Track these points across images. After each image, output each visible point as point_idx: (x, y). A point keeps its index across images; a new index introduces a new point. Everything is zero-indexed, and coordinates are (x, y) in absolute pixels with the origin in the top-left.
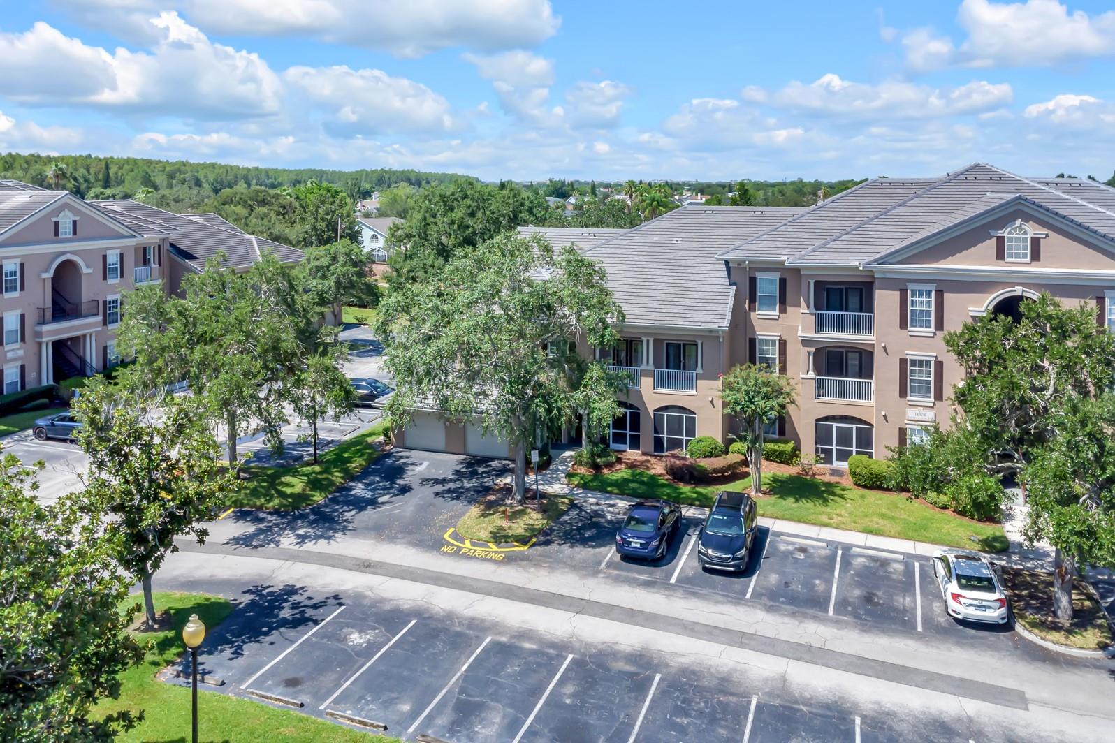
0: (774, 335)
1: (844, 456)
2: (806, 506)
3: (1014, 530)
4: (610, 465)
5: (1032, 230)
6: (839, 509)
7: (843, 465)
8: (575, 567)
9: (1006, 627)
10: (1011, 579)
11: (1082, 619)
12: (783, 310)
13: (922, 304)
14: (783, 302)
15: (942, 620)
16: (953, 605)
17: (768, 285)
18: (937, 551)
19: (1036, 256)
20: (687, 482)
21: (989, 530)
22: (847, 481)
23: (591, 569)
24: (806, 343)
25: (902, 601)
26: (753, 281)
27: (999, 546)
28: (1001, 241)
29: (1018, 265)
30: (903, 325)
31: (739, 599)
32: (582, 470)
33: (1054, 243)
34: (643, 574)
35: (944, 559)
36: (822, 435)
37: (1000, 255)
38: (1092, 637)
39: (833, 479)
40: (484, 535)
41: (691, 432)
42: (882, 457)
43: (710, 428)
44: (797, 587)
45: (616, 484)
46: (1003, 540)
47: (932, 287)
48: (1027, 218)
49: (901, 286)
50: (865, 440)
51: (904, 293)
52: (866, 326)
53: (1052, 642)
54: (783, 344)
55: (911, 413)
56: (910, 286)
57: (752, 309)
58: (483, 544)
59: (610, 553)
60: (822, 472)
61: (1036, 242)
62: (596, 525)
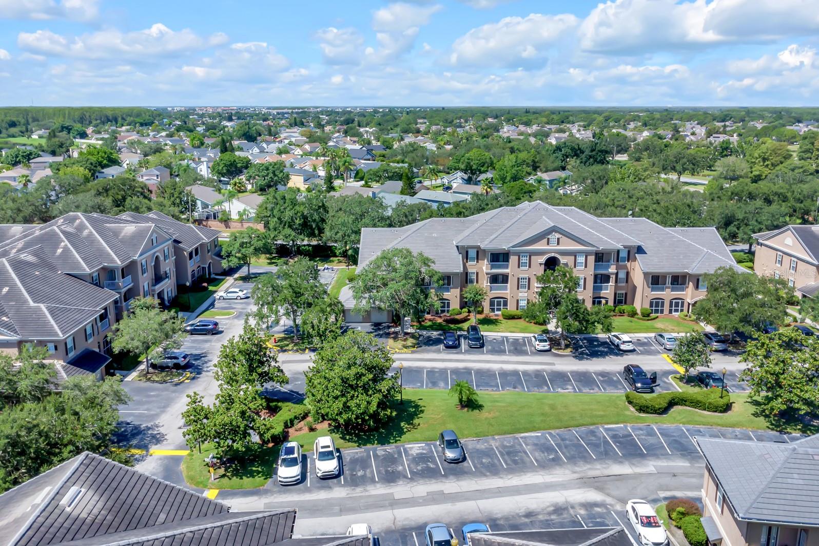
0: (474, 271)
1: (499, 310)
2: (491, 327)
3: (551, 327)
4: (423, 321)
5: (557, 235)
6: (500, 327)
7: (499, 313)
8: (434, 352)
9: (549, 350)
10: (551, 340)
11: (567, 346)
12: (477, 262)
13: (524, 260)
14: (478, 259)
15: (535, 351)
16: (537, 347)
17: (472, 253)
18: (532, 335)
19: (558, 244)
20: (452, 324)
21: (543, 327)
22: (501, 318)
23: (439, 351)
24: (487, 274)
25: (524, 348)
26: (467, 252)
27: (546, 332)
28: (548, 239)
29: (553, 247)
30: (519, 267)
31: (483, 353)
32: (415, 324)
33: (564, 239)
34: (454, 351)
35: (534, 337)
36: (492, 304)
37: (548, 244)
38: (569, 350)
39: (496, 318)
40: (400, 347)
41: (448, 307)
42: (511, 308)
43: (455, 305)
44: (497, 349)
45: (428, 327)
46: (547, 330)
47: (528, 254)
48: (556, 232)
49: (518, 254)
50: (505, 304)
51: (519, 256)
52: (507, 267)
53: (560, 352)
54: (477, 274)
55: (520, 294)
56: (521, 254)
57: (467, 262)
58: (402, 349)
59: (442, 346)
60: (492, 316)
61: (558, 239)
62: (431, 340)
